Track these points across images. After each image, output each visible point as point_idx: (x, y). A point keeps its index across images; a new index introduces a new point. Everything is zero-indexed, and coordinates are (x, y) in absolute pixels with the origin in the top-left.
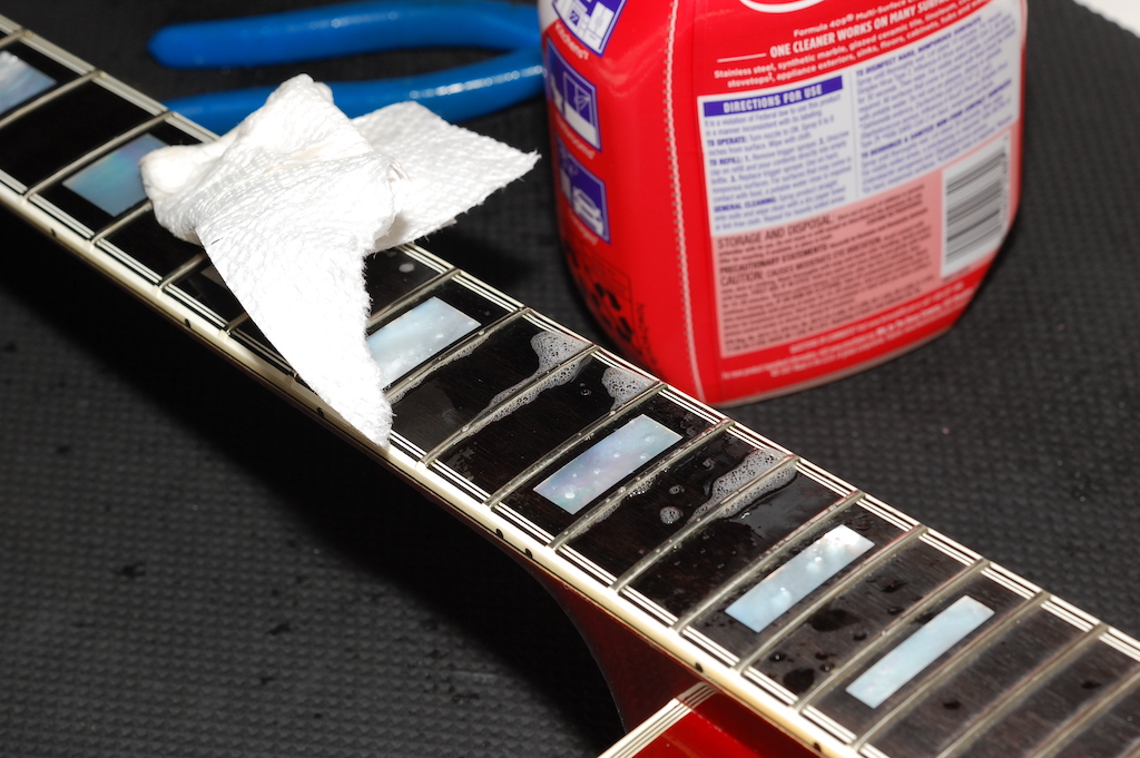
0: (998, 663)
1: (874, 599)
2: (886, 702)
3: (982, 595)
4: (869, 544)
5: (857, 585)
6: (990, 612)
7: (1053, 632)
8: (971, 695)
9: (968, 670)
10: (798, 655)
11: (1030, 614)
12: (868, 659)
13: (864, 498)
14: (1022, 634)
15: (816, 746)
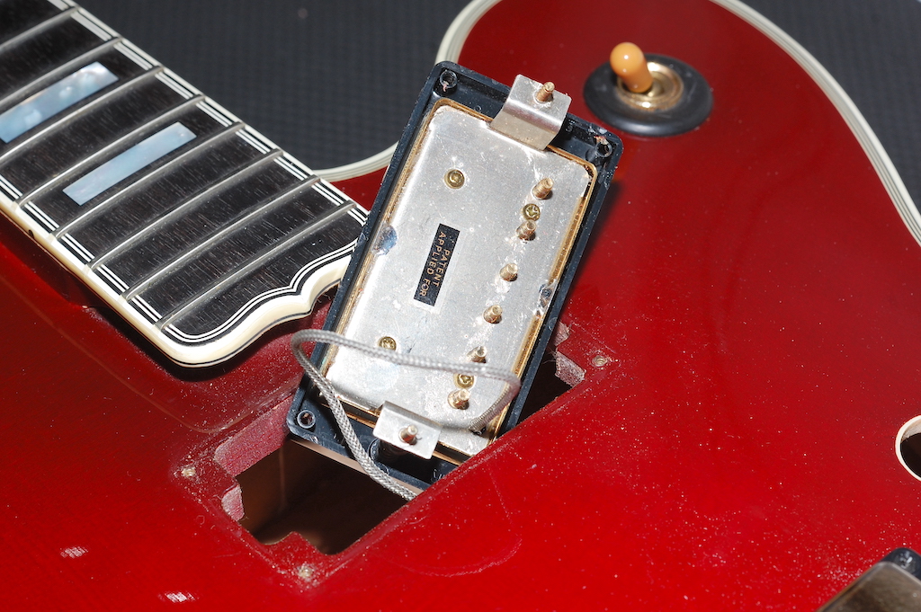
0: (187, 175)
1: (105, 122)
2: (91, 200)
3: (191, 123)
4: (114, 78)
5: (94, 110)
6: (194, 136)
7: (238, 153)
8: (159, 199)
9: (162, 180)
10: (33, 162)
11: (225, 139)
12: (87, 167)
13: (122, 43)
14: (214, 154)
15: (31, 233)
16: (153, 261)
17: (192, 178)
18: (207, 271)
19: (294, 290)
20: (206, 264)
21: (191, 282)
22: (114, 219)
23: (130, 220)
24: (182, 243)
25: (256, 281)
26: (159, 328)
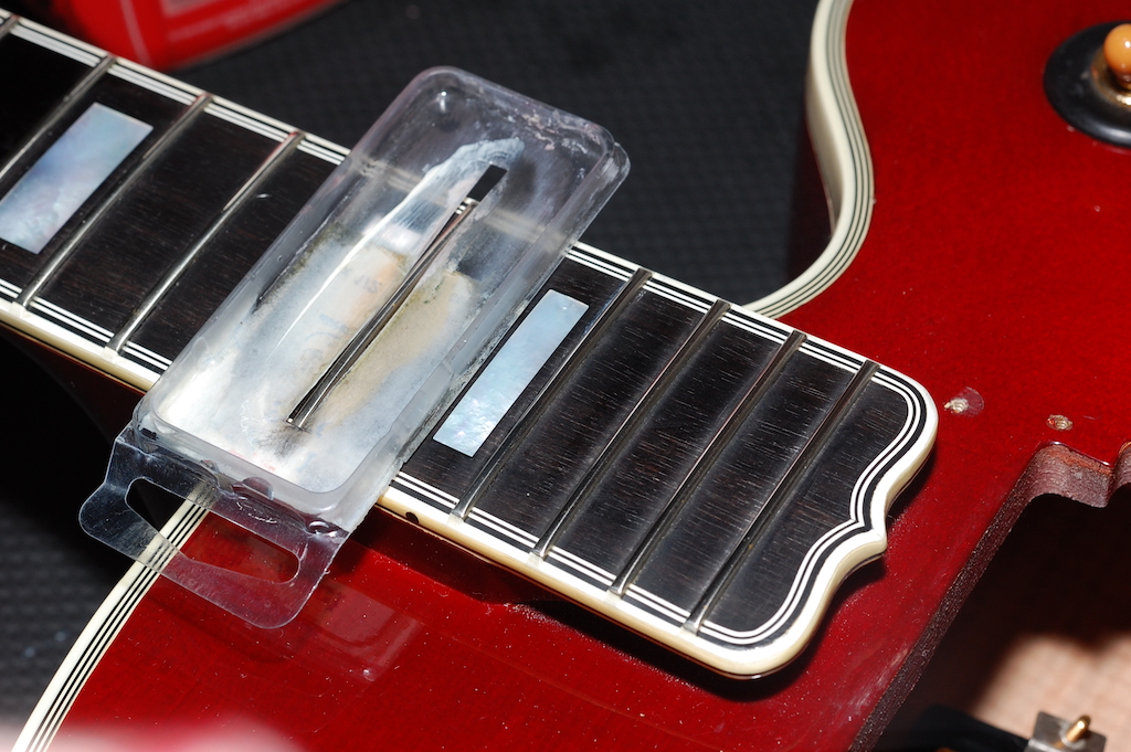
0: (608, 371)
15: (411, 516)
16: (627, 524)
17: (618, 375)
18: (718, 523)
19: (861, 524)
20: (712, 512)
21: (702, 546)
22: (534, 468)
23: (561, 466)
24: (658, 486)
25: (799, 522)
26: (691, 631)
